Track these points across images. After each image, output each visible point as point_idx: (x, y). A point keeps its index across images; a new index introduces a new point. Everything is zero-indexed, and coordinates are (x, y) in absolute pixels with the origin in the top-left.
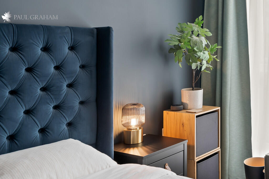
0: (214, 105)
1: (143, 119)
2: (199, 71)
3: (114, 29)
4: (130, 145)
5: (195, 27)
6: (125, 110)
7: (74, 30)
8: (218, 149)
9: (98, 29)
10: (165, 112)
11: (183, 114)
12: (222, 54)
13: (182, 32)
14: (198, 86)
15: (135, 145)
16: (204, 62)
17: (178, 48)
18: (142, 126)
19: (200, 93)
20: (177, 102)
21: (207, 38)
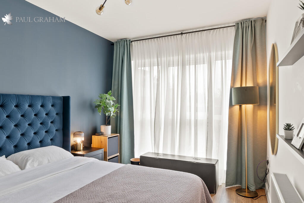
0: (117, 133)
1: (83, 139)
2: (109, 117)
3: (71, 97)
4: (77, 150)
5: (108, 96)
6: (75, 135)
7: (54, 98)
8: (118, 154)
9: (64, 97)
10: (93, 136)
11: (102, 137)
12: (120, 109)
13: (101, 98)
14: (109, 124)
15: (80, 150)
16: (112, 112)
17: (99, 106)
18: (83, 142)
19: (109, 128)
20: (98, 131)
21: (113, 101)
